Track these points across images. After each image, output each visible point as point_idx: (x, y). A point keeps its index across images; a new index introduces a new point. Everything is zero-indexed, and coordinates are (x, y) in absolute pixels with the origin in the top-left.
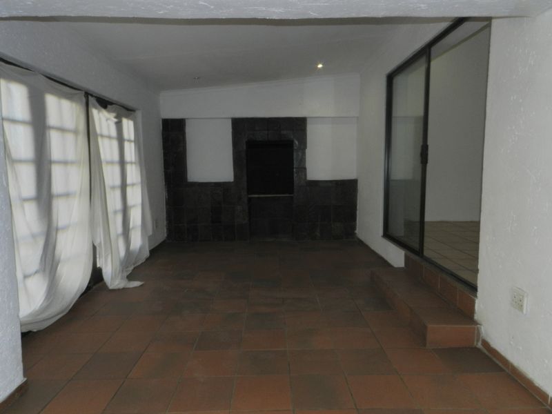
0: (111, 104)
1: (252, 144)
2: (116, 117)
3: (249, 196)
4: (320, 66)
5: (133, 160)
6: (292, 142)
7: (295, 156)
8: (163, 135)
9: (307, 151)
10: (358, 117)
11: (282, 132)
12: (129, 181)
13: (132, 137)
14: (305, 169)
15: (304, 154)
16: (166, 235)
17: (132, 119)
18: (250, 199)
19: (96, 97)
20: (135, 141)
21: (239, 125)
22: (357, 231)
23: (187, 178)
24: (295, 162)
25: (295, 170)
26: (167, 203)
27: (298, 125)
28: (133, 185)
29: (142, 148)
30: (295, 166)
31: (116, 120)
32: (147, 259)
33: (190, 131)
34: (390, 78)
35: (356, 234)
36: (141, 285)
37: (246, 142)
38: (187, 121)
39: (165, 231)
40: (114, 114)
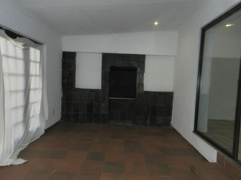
0: (20, 36)
1: (113, 69)
2: (23, 46)
3: (110, 98)
4: (156, 23)
5: (38, 73)
6: (137, 68)
7: (137, 76)
8: (62, 60)
9: (145, 74)
10: (175, 56)
11: (131, 62)
12: (32, 86)
13: (38, 60)
14: (143, 84)
15: (143, 75)
16: (60, 118)
17: (38, 49)
18: (110, 100)
19: (4, 29)
20: (40, 63)
21: (106, 57)
22: (172, 123)
23: (75, 86)
24: (137, 80)
25: (137, 85)
26: (62, 100)
27: (140, 59)
28: (36, 89)
29: (45, 67)
30: (137, 82)
31: (23, 48)
32: (42, 137)
33: (78, 59)
34: (204, 30)
35: (171, 124)
36: (26, 163)
37: (110, 67)
38: (77, 54)
39: (60, 115)
40: (22, 44)
